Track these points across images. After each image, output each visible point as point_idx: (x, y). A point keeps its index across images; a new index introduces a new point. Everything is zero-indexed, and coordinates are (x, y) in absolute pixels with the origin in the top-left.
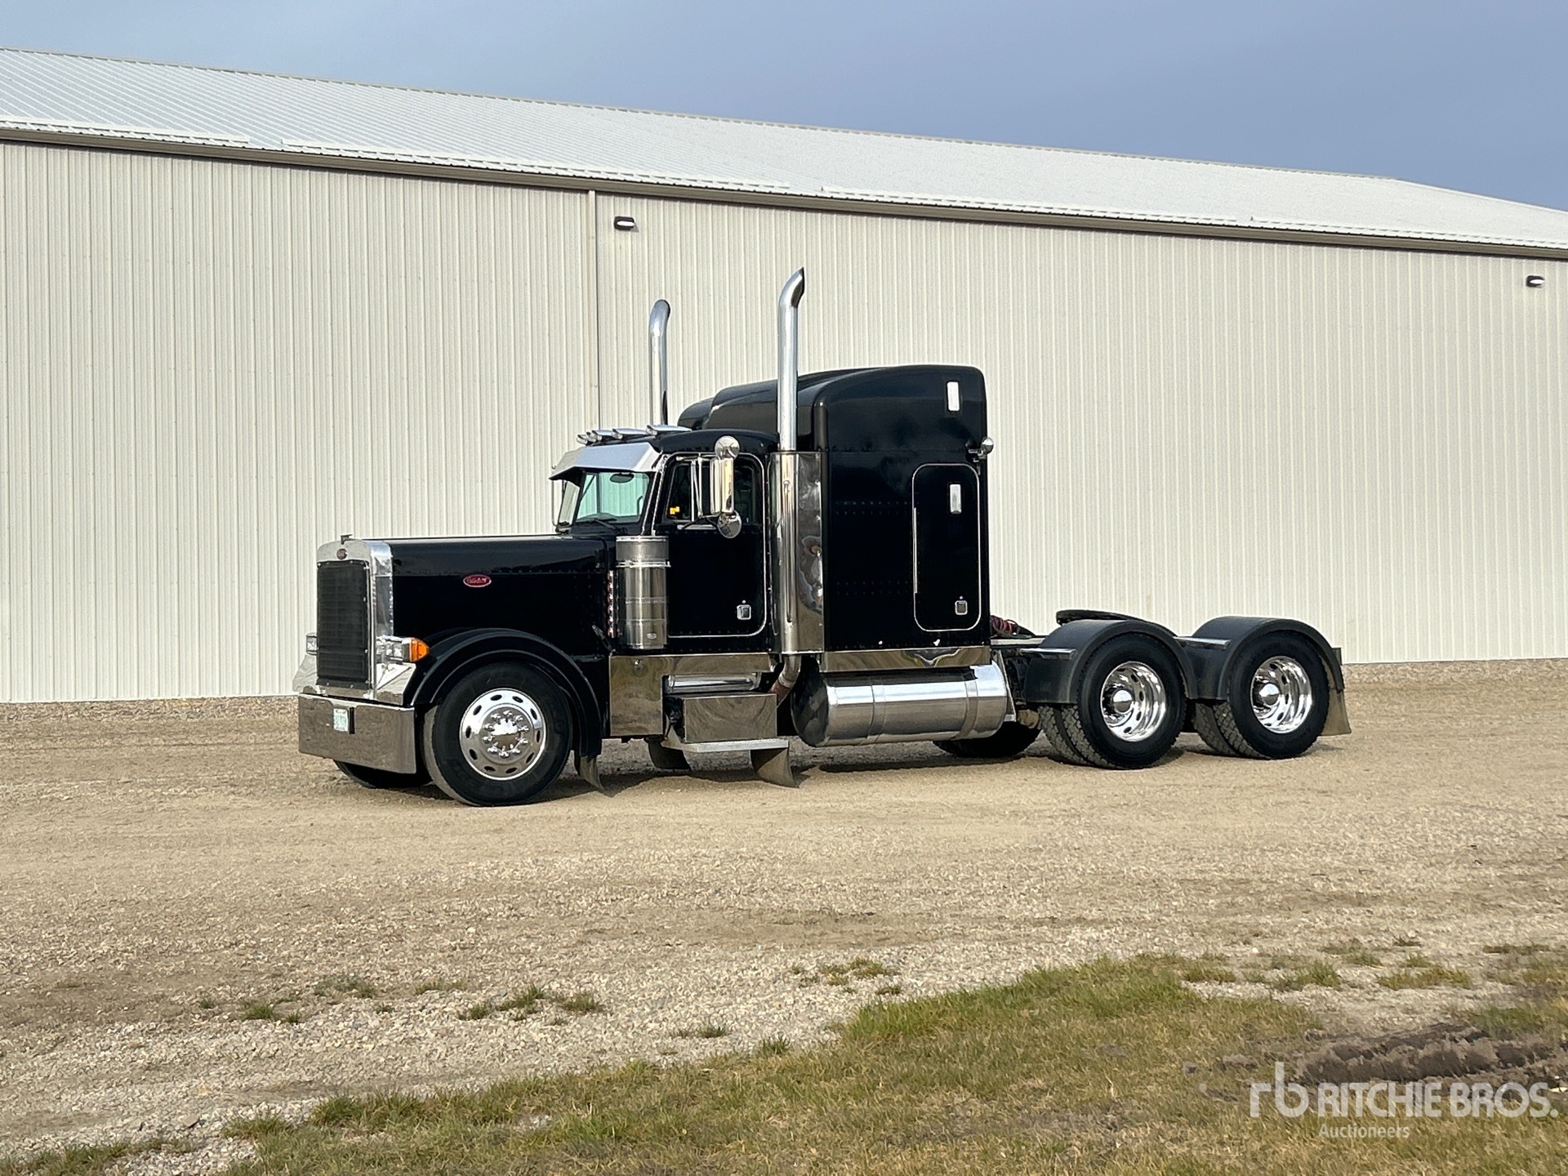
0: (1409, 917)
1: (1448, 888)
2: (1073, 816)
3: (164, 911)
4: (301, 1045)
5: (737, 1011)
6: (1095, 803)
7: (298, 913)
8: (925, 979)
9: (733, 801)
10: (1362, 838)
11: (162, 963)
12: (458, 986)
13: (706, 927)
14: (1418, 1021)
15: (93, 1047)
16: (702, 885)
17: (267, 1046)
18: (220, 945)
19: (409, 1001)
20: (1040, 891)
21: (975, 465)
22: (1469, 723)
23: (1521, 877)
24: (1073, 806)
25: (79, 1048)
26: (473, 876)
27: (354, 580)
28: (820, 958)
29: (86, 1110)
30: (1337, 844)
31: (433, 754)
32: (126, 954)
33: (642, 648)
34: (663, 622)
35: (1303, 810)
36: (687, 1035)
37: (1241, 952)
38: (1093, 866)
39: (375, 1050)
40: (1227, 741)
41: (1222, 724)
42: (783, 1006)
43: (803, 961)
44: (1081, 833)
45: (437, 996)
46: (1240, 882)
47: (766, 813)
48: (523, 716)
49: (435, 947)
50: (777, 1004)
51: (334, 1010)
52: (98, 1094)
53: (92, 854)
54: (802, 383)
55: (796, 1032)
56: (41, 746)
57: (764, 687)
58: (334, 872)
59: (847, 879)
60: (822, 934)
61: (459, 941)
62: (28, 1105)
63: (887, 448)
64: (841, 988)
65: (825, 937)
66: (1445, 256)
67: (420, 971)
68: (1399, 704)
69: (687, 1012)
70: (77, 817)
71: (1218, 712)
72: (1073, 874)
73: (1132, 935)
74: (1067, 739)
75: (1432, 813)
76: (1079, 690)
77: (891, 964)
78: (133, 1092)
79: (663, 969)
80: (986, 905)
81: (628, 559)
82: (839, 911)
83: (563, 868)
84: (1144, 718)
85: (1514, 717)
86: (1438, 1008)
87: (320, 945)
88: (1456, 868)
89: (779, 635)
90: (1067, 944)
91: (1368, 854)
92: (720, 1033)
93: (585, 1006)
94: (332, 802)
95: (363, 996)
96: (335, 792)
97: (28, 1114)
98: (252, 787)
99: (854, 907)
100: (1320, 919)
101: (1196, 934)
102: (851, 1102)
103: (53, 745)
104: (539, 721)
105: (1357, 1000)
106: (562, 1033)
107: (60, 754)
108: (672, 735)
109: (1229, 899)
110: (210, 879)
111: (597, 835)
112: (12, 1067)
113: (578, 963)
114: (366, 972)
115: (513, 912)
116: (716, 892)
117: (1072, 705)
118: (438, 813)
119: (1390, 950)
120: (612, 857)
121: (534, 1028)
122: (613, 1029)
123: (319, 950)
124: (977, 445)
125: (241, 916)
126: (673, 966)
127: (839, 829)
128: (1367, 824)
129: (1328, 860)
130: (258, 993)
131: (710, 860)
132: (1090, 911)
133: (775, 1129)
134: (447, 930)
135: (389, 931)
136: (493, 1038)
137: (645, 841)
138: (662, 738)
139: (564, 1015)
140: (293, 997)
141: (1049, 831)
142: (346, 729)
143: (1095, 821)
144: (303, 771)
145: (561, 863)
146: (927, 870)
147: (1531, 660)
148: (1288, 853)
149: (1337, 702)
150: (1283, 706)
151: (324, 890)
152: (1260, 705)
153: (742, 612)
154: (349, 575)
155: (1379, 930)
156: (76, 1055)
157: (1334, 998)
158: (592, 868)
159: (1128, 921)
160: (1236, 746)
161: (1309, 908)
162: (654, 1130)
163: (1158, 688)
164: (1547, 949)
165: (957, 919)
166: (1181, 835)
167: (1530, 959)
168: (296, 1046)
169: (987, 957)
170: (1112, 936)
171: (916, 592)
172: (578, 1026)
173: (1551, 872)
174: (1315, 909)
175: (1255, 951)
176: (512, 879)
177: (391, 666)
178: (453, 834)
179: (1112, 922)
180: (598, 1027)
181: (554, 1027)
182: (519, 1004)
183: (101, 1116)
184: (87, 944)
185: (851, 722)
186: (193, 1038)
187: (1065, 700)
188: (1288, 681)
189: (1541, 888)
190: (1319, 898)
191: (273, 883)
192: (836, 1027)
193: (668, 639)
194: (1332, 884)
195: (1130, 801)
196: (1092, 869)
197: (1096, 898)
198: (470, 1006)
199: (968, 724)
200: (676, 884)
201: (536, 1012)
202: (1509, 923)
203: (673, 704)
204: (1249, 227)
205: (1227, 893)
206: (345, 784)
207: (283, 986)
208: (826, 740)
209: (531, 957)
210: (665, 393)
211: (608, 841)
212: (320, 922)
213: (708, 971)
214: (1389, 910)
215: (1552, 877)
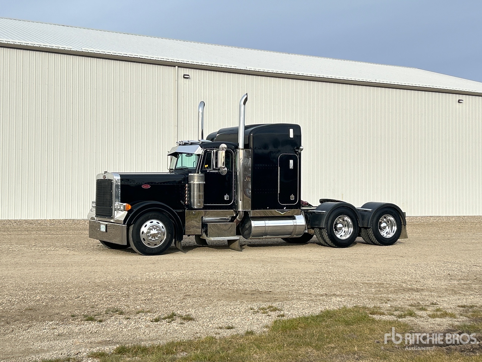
0: (433, 296)
1: (443, 287)
2: (327, 262)
3: (54, 287)
4: (104, 329)
5: (236, 321)
6: (333, 258)
7: (96, 288)
8: (291, 312)
9: (223, 255)
10: (415, 271)
11: (57, 303)
12: (149, 312)
13: (221, 295)
14: (442, 328)
15: (40, 329)
16: (218, 281)
17: (94, 329)
18: (74, 297)
19: (135, 316)
20: (321, 286)
21: (297, 154)
22: (441, 235)
23: (464, 284)
24: (327, 259)
25: (36, 329)
26: (148, 277)
27: (108, 185)
28: (258, 305)
29: (43, 348)
30: (408, 273)
31: (132, 239)
32: (45, 300)
33: (196, 208)
34: (202, 200)
35: (396, 262)
36: (222, 328)
37: (385, 306)
38: (336, 278)
39: (127, 331)
40: (371, 240)
41: (369, 235)
42: (249, 320)
43: (253, 306)
44: (330, 268)
45: (143, 314)
46: (381, 284)
47: (234, 259)
48: (159, 228)
49: (139, 299)
50: (247, 319)
51: (112, 319)
52: (45, 343)
53: (30, 268)
54: (246, 128)
55: (255, 328)
56: (6, 234)
57: (232, 221)
58: (105, 275)
59: (262, 281)
60: (257, 298)
61: (146, 298)
62: (24, 346)
63: (271, 148)
64: (266, 315)
65: (258, 299)
66: (434, 93)
67: (136, 307)
68: (419, 229)
69: (220, 321)
70: (22, 256)
71: (368, 231)
72: (330, 281)
73: (351, 300)
74: (323, 238)
75: (435, 264)
76: (327, 224)
77: (280, 307)
78: (56, 343)
79: (210, 308)
80: (305, 290)
81: (192, 180)
82: (261, 290)
83: (175, 275)
84: (346, 233)
85: (454, 234)
86: (447, 324)
87: (104, 298)
88: (445, 281)
89: (237, 205)
90: (332, 302)
91: (418, 276)
92: (232, 328)
93: (188, 318)
94: (100, 253)
95: (120, 314)
96: (100, 250)
97: (25, 349)
98: (74, 248)
99: (265, 289)
100: (407, 296)
101: (370, 300)
102: (278, 350)
103: (10, 233)
104: (164, 230)
105: (423, 321)
106: (184, 327)
107: (13, 236)
108: (204, 234)
109: (378, 289)
110: (68, 277)
111: (184, 265)
112: (17, 334)
113: (184, 305)
114: (120, 307)
115: (162, 289)
116: (223, 284)
117: (325, 228)
118: (133, 257)
119: (430, 306)
120: (190, 272)
121: (175, 325)
122: (199, 326)
123: (104, 300)
124: (298, 148)
125: (79, 289)
126: (214, 307)
127: (257, 265)
128: (416, 267)
129: (406, 277)
130: (88, 312)
131: (219, 274)
132: (337, 292)
133: (256, 358)
134: (142, 294)
135: (125, 294)
136: (162, 328)
137: (199, 268)
138: (201, 235)
139: (183, 321)
140: (99, 314)
141: (321, 267)
142: (105, 231)
143: (334, 264)
144: (88, 243)
145: (174, 274)
146: (286, 278)
147: (457, 216)
148: (394, 275)
149: (404, 229)
150: (388, 229)
151: (103, 281)
152: (381, 229)
153: (226, 197)
154: (107, 184)
155: (425, 300)
156: (36, 331)
157: (416, 320)
158: (184, 276)
159: (349, 295)
160: (373, 241)
161: (403, 292)
162: (220, 358)
163: (351, 223)
164: (477, 306)
165: (297, 294)
166: (360, 269)
167: (472, 310)
168: (102, 330)
169: (309, 306)
170: (345, 300)
171: (279, 192)
172: (188, 325)
173: (473, 283)
174: (405, 293)
175: (389, 305)
176: (160, 279)
177: (119, 212)
178: (140, 264)
179: (344, 296)
180: (194, 325)
181: (181, 325)
182: (169, 318)
183: (48, 350)
184: (33, 297)
185: (258, 232)
186: (71, 326)
187: (323, 226)
188: (389, 222)
189: (472, 288)
190: (406, 290)
191: (87, 278)
192: (267, 327)
193: (204, 205)
194: (408, 285)
195: (344, 258)
196: (335, 279)
197: (338, 288)
198: (154, 318)
199: (293, 233)
200: (210, 281)
201: (174, 320)
202: (464, 299)
203: (204, 225)
204: (375, 83)
205: (377, 287)
206: (102, 247)
207: (95, 311)
208: (251, 237)
209: (170, 303)
210: (203, 129)
211: (187, 267)
212: (103, 291)
213: (224, 308)
214: (427, 293)
215: (474, 284)
